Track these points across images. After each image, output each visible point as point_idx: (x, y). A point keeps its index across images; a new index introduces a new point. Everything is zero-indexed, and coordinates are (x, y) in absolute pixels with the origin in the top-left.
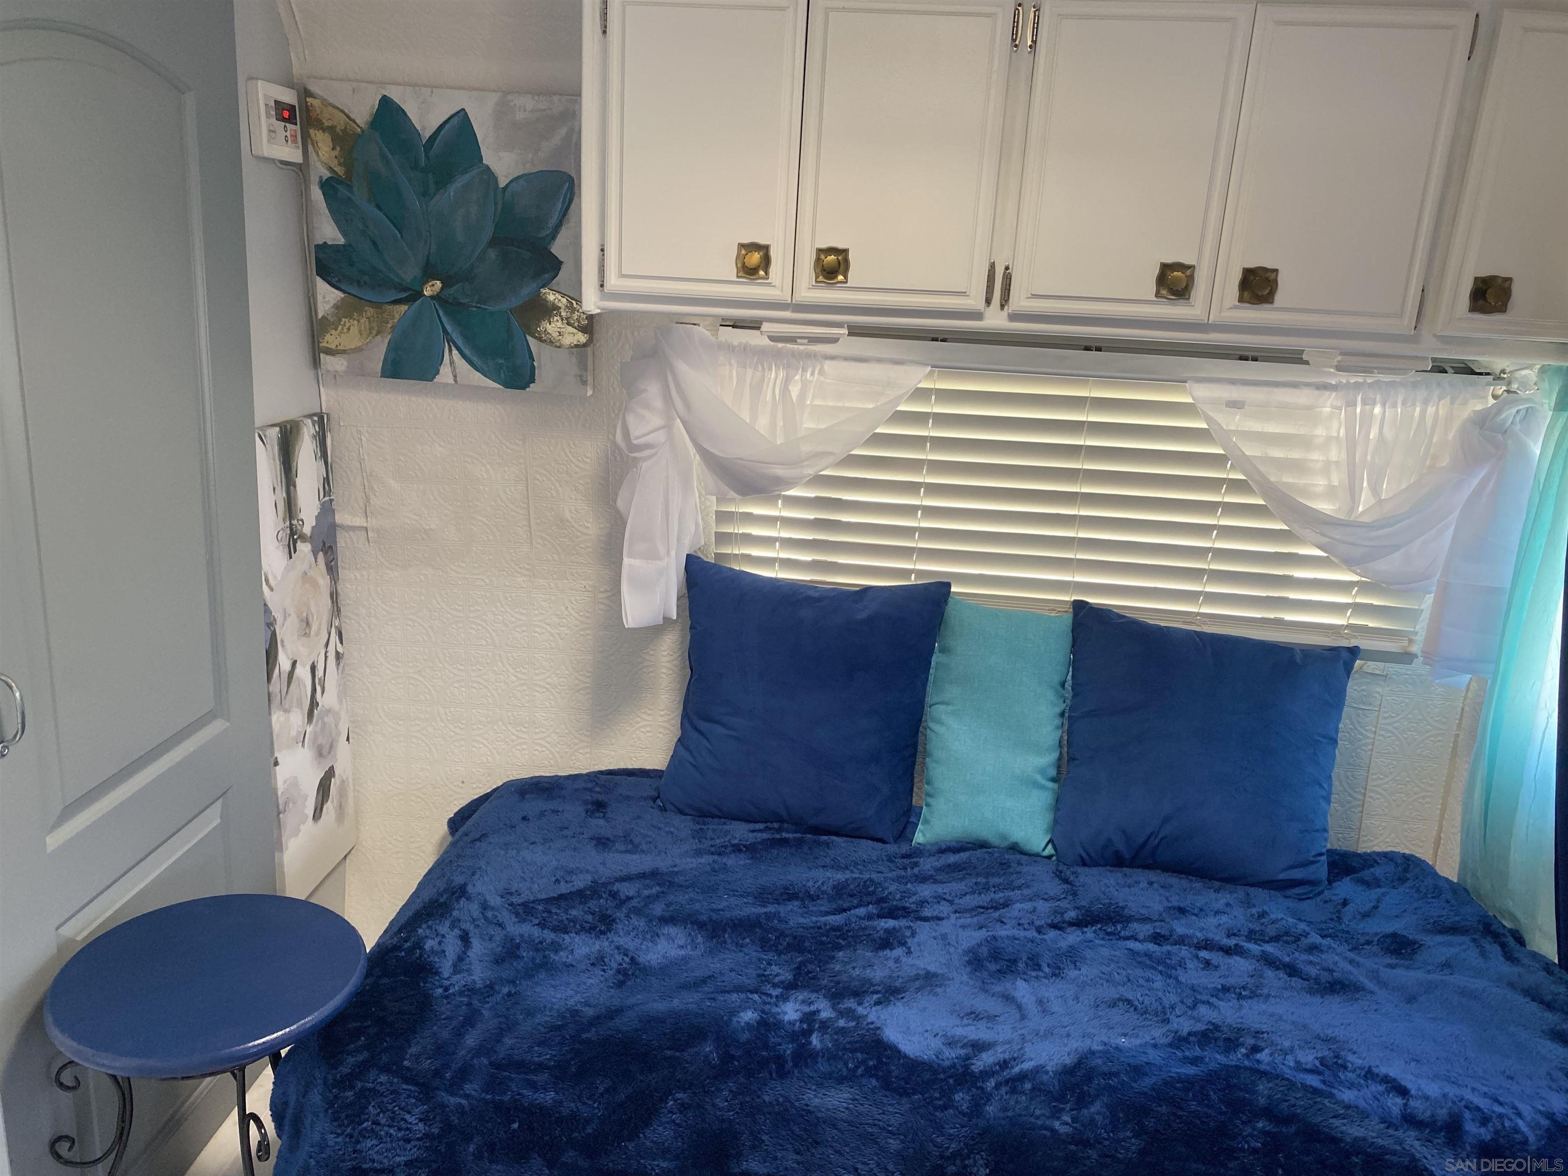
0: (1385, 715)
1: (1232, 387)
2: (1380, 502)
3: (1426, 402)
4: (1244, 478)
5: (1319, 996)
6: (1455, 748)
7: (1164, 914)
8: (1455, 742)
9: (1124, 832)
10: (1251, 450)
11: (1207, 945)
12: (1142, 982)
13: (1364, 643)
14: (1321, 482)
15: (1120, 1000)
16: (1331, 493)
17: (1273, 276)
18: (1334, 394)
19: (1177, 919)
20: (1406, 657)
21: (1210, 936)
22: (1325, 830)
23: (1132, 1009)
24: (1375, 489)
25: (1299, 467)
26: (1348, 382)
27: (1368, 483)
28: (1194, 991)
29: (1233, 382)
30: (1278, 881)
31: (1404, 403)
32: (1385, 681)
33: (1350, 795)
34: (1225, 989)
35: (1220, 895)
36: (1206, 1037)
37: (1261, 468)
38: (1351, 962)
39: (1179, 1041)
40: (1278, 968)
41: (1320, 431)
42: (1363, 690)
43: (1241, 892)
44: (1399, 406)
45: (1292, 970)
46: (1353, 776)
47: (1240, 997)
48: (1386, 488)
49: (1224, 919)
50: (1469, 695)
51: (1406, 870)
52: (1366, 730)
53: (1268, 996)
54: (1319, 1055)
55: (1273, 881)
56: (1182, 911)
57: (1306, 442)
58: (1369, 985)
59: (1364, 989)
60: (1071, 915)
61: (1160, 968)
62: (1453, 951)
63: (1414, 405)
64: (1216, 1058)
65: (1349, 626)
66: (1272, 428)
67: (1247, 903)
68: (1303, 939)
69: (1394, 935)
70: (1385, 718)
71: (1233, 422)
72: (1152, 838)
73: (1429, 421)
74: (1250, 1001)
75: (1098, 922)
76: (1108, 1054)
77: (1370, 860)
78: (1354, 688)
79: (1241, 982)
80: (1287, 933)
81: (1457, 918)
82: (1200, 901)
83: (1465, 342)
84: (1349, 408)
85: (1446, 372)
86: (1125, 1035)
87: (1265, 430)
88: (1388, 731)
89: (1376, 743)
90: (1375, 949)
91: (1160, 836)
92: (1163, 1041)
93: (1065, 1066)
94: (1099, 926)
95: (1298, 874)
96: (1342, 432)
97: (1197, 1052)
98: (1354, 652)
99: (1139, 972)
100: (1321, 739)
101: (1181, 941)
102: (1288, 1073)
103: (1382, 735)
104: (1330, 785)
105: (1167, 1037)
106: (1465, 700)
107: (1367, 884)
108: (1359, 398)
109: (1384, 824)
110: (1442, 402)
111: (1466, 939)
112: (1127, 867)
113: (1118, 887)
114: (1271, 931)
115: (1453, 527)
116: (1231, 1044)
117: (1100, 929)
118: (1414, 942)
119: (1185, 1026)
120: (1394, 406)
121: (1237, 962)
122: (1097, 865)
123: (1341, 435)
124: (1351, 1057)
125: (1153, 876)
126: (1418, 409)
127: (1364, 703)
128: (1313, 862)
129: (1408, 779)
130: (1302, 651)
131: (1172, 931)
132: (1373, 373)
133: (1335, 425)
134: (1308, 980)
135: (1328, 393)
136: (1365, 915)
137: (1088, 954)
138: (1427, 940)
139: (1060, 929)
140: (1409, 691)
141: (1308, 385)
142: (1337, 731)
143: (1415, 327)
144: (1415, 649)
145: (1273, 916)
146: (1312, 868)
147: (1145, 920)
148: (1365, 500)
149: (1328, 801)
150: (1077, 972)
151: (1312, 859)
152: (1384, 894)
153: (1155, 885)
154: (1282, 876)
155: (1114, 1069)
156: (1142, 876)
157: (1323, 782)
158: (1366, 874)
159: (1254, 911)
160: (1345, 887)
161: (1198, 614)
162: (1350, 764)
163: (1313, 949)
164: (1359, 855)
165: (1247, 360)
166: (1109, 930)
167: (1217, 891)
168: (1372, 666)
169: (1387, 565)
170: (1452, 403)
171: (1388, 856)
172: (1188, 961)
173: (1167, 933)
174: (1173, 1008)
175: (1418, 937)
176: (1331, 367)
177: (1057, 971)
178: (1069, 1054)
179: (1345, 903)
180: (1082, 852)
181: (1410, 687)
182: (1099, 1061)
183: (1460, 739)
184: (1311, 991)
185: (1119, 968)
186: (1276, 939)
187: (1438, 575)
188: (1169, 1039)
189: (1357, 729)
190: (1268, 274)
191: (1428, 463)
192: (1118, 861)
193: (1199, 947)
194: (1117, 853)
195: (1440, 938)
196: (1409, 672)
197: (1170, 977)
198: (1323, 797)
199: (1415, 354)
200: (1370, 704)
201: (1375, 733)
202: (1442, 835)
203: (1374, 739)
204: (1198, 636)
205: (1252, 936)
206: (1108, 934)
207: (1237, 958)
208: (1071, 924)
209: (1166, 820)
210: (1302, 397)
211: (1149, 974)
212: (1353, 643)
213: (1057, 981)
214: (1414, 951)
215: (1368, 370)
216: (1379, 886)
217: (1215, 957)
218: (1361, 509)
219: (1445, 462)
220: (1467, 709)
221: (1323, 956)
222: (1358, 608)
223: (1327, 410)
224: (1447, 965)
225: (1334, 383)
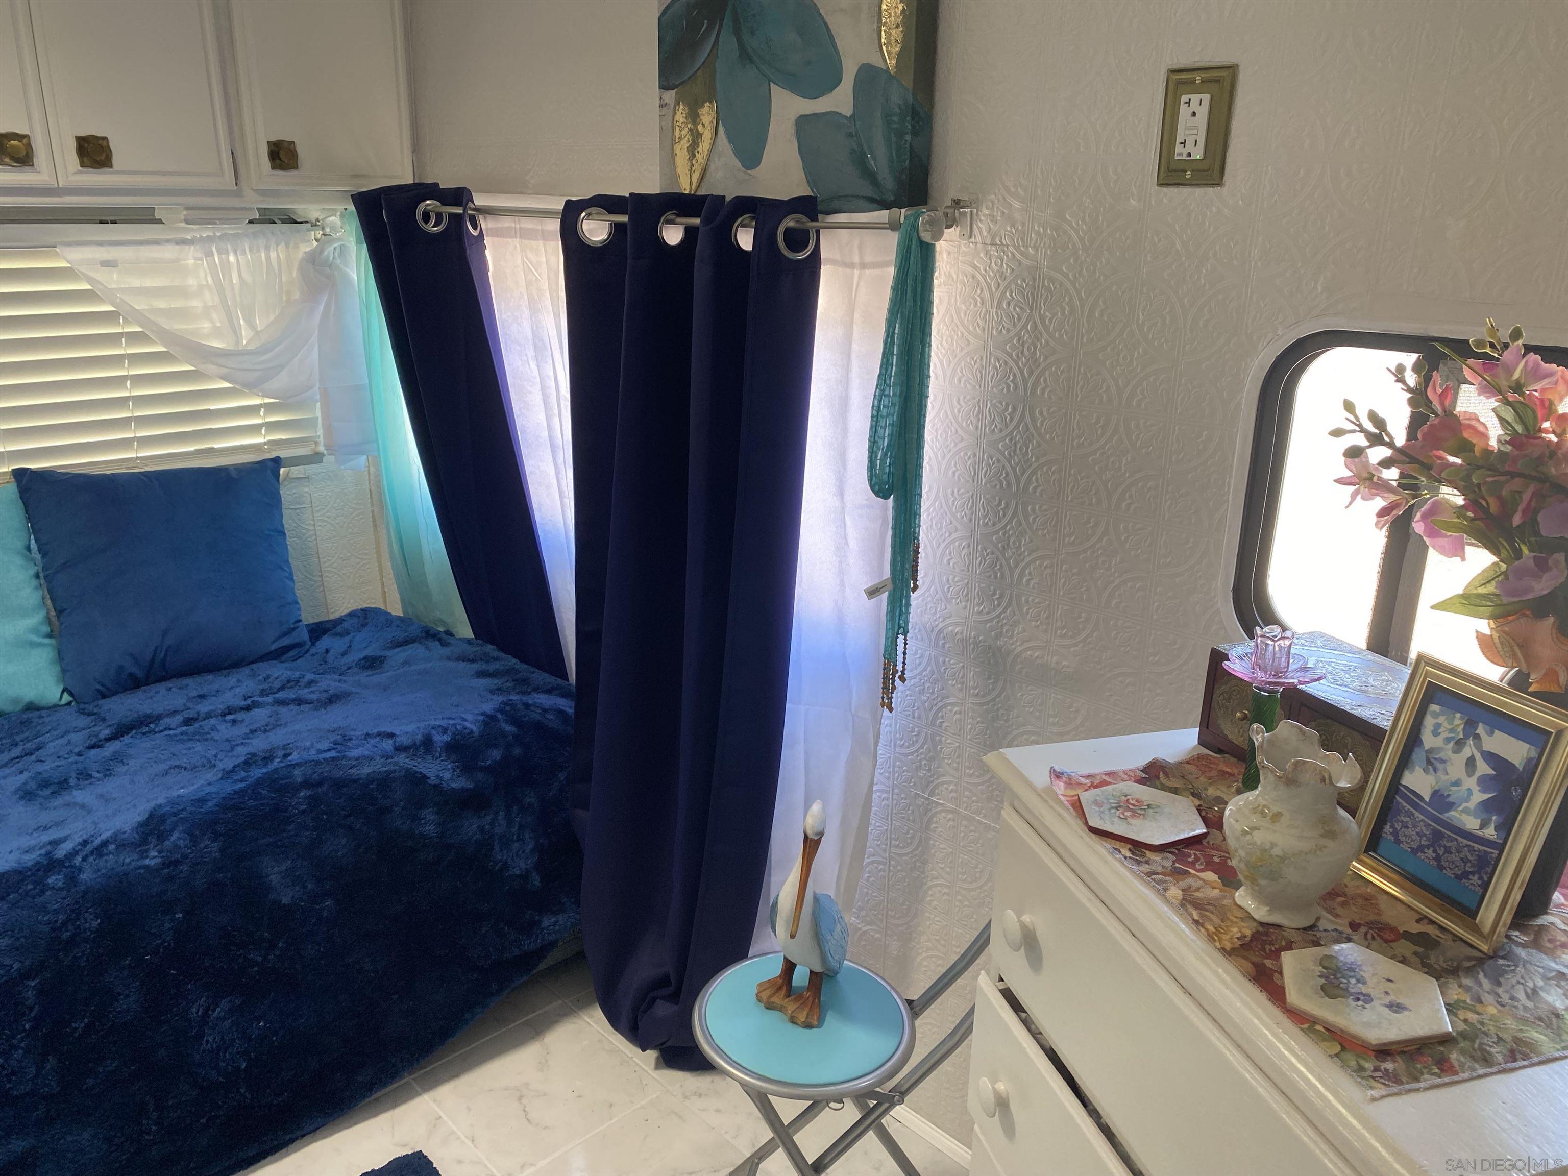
0: (317, 509)
1: (101, 249)
2: (257, 333)
3: (267, 248)
4: (140, 330)
5: (323, 710)
6: (374, 521)
7: (188, 704)
8: (373, 516)
9: (131, 655)
10: (140, 304)
11: (230, 711)
12: (184, 752)
13: (283, 454)
14: (207, 325)
15: (170, 768)
16: (217, 332)
17: (105, 143)
18: (192, 247)
19: (199, 703)
20: (316, 458)
21: (230, 704)
22: (297, 603)
23: (183, 770)
24: (251, 324)
25: (182, 314)
26: (201, 236)
27: (244, 319)
28: (229, 741)
29: (100, 244)
30: (272, 652)
31: (251, 250)
32: (309, 482)
33: (311, 580)
34: (253, 731)
35: (230, 678)
36: (247, 764)
37: (152, 317)
38: (340, 681)
39: (227, 774)
40: (288, 704)
41: (192, 282)
42: (295, 493)
43: (246, 670)
44: (248, 252)
45: (299, 702)
46: (308, 564)
47: (265, 731)
48: (260, 324)
49: (238, 690)
50: (372, 477)
51: (366, 618)
52: (307, 525)
53: (287, 723)
54: (332, 740)
55: (268, 654)
56: (202, 697)
57: (183, 292)
58: (354, 690)
59: (352, 693)
60: (106, 732)
61: (197, 737)
62: (407, 653)
63: (259, 251)
64: (257, 772)
65: (270, 442)
66: (149, 283)
67: (253, 675)
68: (301, 680)
69: (365, 658)
70: (318, 511)
71: (112, 280)
72: (158, 651)
73: (275, 263)
74: (273, 731)
75: (132, 729)
76: (172, 803)
77: (340, 621)
78: (286, 493)
79: (263, 723)
80: (289, 682)
81: (406, 634)
82: (215, 686)
83: (275, 193)
84: (208, 258)
85: (275, 223)
86: (182, 788)
87: (144, 285)
88: (324, 521)
89: (318, 533)
90: (356, 670)
91: (164, 648)
92: (215, 778)
93: (139, 822)
94: (134, 731)
95: (286, 641)
96: (209, 279)
97: (243, 774)
98: (277, 462)
99: (180, 746)
100: (272, 533)
101: (209, 716)
102: (315, 758)
103: (320, 526)
104: (290, 568)
105: (217, 775)
106: (370, 483)
107: (340, 635)
108: (214, 250)
109: (343, 595)
110: (280, 247)
111: (416, 644)
112: (144, 686)
113: (141, 702)
114: (277, 685)
115: (317, 345)
116: (268, 759)
117: (136, 733)
118: (381, 657)
119: (229, 764)
120: (244, 253)
121: (256, 712)
122: (115, 693)
123: (210, 283)
124: (352, 733)
125: (169, 684)
126: (263, 255)
127: (299, 504)
128: (294, 629)
129: (349, 554)
130: (235, 469)
131: (198, 713)
132: (216, 224)
133: (202, 274)
134: (312, 703)
135: (187, 247)
136: (344, 654)
137: (131, 751)
138: (387, 653)
139: (99, 747)
140: (328, 486)
141: (168, 241)
142: (283, 526)
143: (236, 184)
144: (321, 448)
145: (276, 675)
146: (295, 634)
147: (174, 713)
148: (246, 334)
149: (292, 579)
150: (126, 766)
151: (292, 626)
152: (354, 637)
153: (173, 689)
154: (273, 648)
155: (181, 808)
156: (162, 687)
157: (283, 565)
158: (339, 629)
159: (260, 678)
160: (325, 642)
161: (137, 458)
162: (304, 556)
163: (311, 683)
164: (331, 621)
165: (107, 223)
166: (144, 731)
167: (228, 675)
168: (296, 471)
169: (280, 382)
170: (287, 247)
171: (352, 615)
172: (217, 726)
173: (196, 716)
174: (216, 756)
175: (383, 653)
176: (181, 222)
177: (108, 773)
178: (139, 815)
179: (327, 651)
180: (99, 687)
181: (328, 482)
182: (168, 808)
183: (375, 513)
184: (316, 709)
185: (162, 750)
186: (282, 688)
187: (318, 384)
188: (220, 776)
189: (300, 526)
190: (100, 142)
191: (284, 298)
192: (134, 684)
193: (224, 715)
194: (131, 675)
195: (397, 650)
196: (325, 471)
197: (206, 740)
198: (287, 578)
199: (243, 206)
200: (304, 503)
201: (314, 525)
202: (386, 590)
203: (315, 530)
204: (145, 476)
205: (263, 693)
206: (144, 734)
207: (256, 710)
208: (108, 739)
209: (165, 633)
210: (168, 252)
211: (190, 744)
212: (273, 455)
213: (111, 778)
214: (382, 662)
215: (211, 222)
216: (348, 634)
217: (239, 716)
218: (244, 342)
219: (297, 295)
220: (373, 488)
221: (319, 685)
222: (272, 427)
223: (191, 262)
224: (406, 663)
225: (190, 238)
